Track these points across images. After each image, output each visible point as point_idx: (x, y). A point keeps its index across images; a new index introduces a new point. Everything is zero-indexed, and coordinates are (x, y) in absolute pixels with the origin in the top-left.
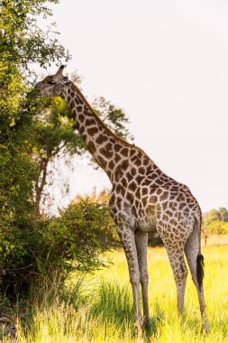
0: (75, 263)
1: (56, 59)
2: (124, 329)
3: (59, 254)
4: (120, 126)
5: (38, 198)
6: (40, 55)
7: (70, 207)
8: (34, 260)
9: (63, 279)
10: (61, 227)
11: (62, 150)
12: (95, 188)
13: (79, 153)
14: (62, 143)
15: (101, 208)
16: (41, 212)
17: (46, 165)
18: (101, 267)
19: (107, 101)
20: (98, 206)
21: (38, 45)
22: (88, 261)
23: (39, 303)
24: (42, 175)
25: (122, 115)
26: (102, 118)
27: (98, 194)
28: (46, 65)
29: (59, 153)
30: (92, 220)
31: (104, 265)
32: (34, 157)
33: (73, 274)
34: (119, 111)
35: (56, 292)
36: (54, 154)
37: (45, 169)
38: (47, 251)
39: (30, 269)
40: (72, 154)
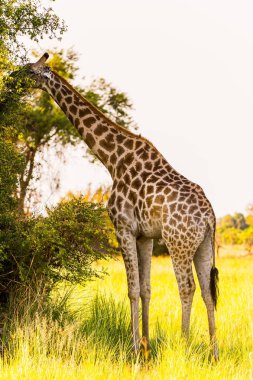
0: (63, 272)
1: (49, 31)
2: (117, 352)
3: (45, 260)
4: (123, 113)
5: (23, 194)
6: (31, 26)
7: (60, 205)
8: (15, 266)
9: (49, 290)
10: (49, 229)
11: (53, 138)
12: (90, 184)
13: (73, 143)
14: (53, 131)
15: (96, 208)
16: (25, 210)
17: (33, 155)
18: (94, 278)
19: (107, 83)
20: (93, 205)
21: (30, 14)
22: (79, 271)
23: (20, 317)
24: (28, 168)
25: (125, 100)
26: (100, 103)
27: (93, 191)
28: (38, 37)
29: (50, 142)
30: (85, 221)
31: (97, 276)
32: (20, 146)
33: (61, 284)
34: (121, 96)
35: (40, 305)
36: (43, 143)
37: (32, 160)
38: (31, 256)
39: (10, 276)
40: (64, 143)
